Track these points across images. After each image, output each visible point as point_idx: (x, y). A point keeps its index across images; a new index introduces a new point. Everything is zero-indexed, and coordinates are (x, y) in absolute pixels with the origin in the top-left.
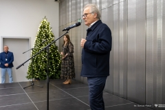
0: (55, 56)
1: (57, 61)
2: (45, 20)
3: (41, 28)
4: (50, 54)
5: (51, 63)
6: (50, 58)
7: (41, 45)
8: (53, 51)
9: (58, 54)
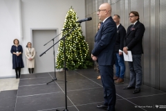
0: (82, 46)
1: (84, 52)
2: (71, 10)
3: (68, 18)
4: (77, 44)
5: (79, 54)
6: (78, 49)
7: (68, 35)
8: (80, 41)
9: (85, 44)
